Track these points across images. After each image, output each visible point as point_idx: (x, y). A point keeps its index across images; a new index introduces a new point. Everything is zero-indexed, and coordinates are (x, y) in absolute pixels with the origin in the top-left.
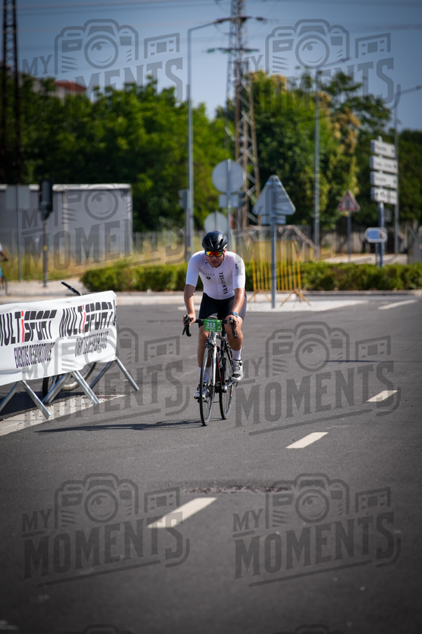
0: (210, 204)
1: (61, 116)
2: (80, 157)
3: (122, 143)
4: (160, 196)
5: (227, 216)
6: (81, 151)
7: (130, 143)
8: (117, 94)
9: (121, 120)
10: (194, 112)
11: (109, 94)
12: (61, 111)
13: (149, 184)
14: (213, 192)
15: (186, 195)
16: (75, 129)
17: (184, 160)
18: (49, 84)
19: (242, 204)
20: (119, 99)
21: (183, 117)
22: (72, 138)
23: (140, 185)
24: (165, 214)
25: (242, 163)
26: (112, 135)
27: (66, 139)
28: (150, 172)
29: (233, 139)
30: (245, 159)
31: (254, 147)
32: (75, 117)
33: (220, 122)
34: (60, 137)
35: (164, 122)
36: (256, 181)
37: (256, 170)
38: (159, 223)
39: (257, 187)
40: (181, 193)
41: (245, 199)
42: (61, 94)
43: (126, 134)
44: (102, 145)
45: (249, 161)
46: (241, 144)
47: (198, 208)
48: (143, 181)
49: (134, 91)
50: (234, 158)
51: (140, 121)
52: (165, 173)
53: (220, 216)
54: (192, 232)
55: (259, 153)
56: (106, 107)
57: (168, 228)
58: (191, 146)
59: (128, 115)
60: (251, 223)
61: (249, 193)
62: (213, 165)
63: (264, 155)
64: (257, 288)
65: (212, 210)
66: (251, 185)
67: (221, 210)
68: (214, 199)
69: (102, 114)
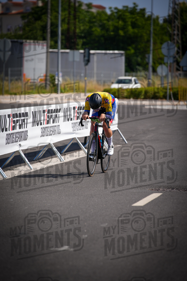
0: (160, 61)
1: (94, 20)
2: (102, 39)
3: (121, 33)
4: (137, 56)
5: (167, 67)
6: (103, 36)
7: (125, 33)
8: (119, 11)
9: (120, 22)
10: (154, 20)
11: (116, 11)
12: (95, 18)
13: (133, 51)
14: (161, 56)
15: (149, 56)
16: (100, 26)
17: (149, 41)
18: (90, 6)
19: (174, 61)
20: (120, 13)
21: (149, 22)
22: (99, 30)
23: (128, 52)
24: (139, 65)
25: (174, 43)
26: (116, 29)
27: (96, 30)
28: (134, 46)
29: (171, 32)
30: (175, 41)
31: (180, 36)
32: (101, 21)
33: (165, 25)
34: (94, 29)
35: (140, 24)
36: (181, 51)
37: (180, 46)
38: (136, 69)
39: (181, 54)
40: (147, 56)
41: (175, 59)
42: (94, 10)
43: (123, 29)
44: (112, 33)
45: (178, 42)
46: (174, 35)
47: (154, 62)
48: (129, 50)
49: (127, 10)
50: (171, 40)
51: (129, 23)
52: (139, 47)
53: (164, 67)
54: (151, 73)
55: (182, 39)
56: (115, 16)
57: (140, 71)
58: (152, 35)
59: (124, 20)
60: (178, 70)
61: (177, 56)
62: (161, 44)
63: (184, 40)
64: (180, 99)
65: (160, 64)
66: (178, 53)
67: (164, 64)
68: (162, 59)
69: (113, 20)
